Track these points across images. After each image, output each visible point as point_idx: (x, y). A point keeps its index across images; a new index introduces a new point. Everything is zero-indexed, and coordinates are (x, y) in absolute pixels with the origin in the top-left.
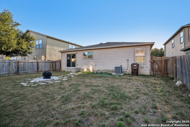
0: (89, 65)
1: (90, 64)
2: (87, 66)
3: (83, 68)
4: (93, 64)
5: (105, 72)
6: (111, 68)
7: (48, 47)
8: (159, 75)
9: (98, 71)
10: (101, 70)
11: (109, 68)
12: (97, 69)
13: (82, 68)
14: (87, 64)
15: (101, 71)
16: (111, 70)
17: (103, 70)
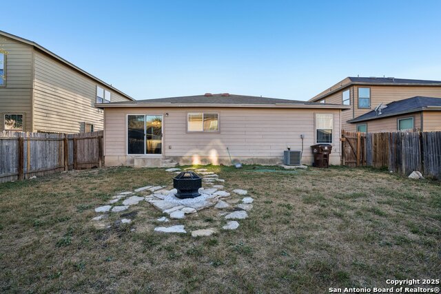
0: (208, 147)
1: (211, 144)
2: (202, 151)
3: (188, 155)
4: (220, 144)
5: (252, 164)
6: (266, 155)
7: (37, 84)
8: (352, 165)
9: (235, 161)
10: (243, 158)
11: (262, 155)
12: (232, 158)
13: (186, 155)
14: (201, 144)
15: (243, 161)
16: (267, 160)
17: (246, 158)
